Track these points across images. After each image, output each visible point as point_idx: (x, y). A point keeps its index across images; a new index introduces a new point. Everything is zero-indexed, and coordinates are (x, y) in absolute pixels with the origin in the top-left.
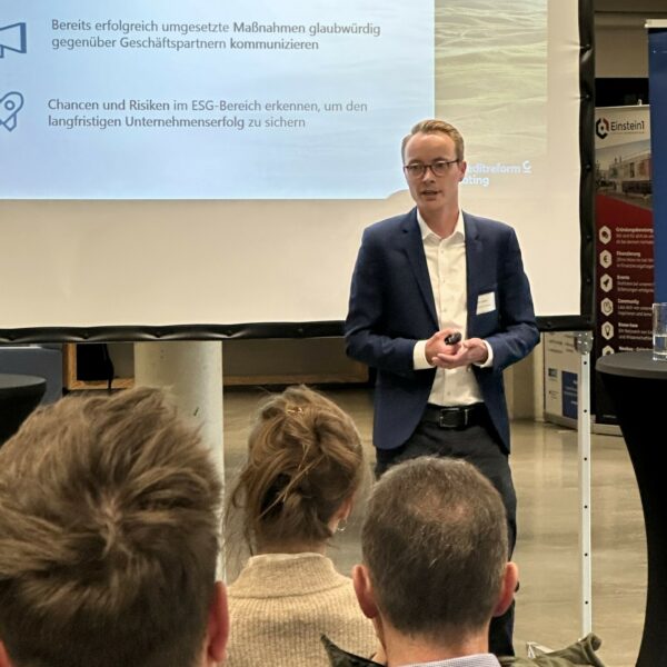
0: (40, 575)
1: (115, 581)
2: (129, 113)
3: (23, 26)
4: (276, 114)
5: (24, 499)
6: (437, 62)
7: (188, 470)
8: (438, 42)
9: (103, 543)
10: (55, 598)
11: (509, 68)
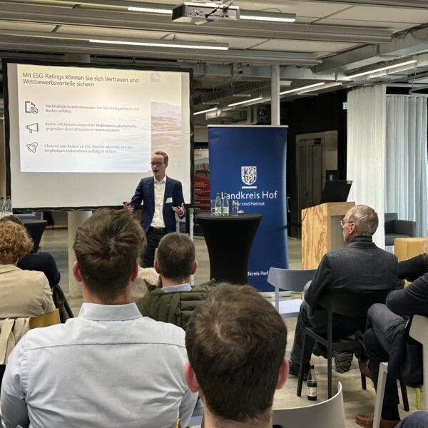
0: (92, 254)
1: (111, 259)
2: (67, 148)
3: (37, 124)
4: (108, 149)
5: (91, 234)
6: (152, 135)
7: (135, 234)
8: (152, 130)
9: (110, 249)
10: (95, 261)
11: (171, 137)
